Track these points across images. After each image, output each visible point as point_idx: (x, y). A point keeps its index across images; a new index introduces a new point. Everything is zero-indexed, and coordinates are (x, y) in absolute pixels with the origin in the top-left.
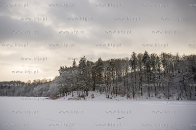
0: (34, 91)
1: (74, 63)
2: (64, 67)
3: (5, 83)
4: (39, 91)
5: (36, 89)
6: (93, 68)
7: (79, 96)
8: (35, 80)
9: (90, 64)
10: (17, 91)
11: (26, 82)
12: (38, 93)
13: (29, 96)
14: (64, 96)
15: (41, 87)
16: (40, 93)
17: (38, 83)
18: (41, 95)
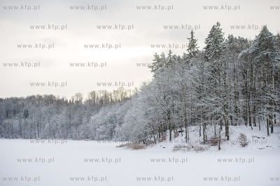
0: (91, 126)
1: (192, 44)
2: (167, 56)
3: (15, 100)
4: (105, 124)
5: (97, 118)
6: (245, 57)
7: (205, 142)
8: (93, 94)
9: (236, 45)
10: (47, 125)
11: (69, 99)
12: (102, 128)
13: (80, 139)
14: (164, 139)
15: (110, 114)
16: (109, 131)
17: (101, 101)
18: (110, 135)
